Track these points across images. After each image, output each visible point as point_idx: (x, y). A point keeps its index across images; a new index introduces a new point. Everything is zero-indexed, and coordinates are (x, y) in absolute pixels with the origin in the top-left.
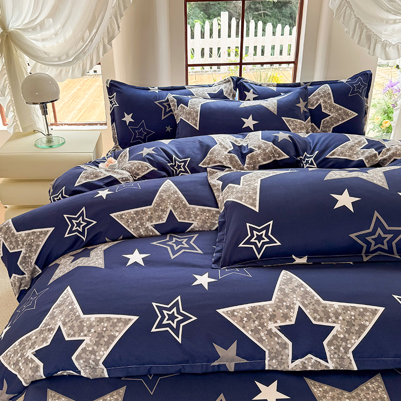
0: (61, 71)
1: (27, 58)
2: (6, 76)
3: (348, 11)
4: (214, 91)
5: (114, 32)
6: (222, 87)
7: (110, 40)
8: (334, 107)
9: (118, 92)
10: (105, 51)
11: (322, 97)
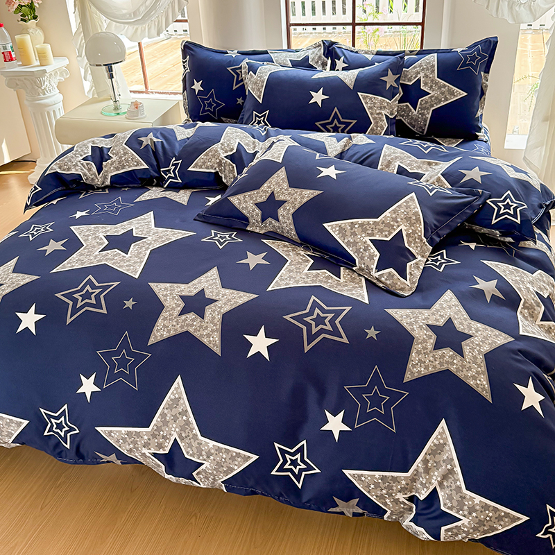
4: (298, 57)
6: (309, 53)
8: (436, 84)
9: (191, 56)
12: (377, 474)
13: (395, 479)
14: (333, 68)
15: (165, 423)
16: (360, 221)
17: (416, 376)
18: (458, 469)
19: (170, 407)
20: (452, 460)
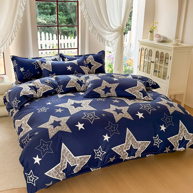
3: (95, 31)
4: (53, 58)
5: (13, 38)
6: (56, 57)
7: (12, 41)
9: (16, 60)
13: (177, 137)
17: (172, 113)
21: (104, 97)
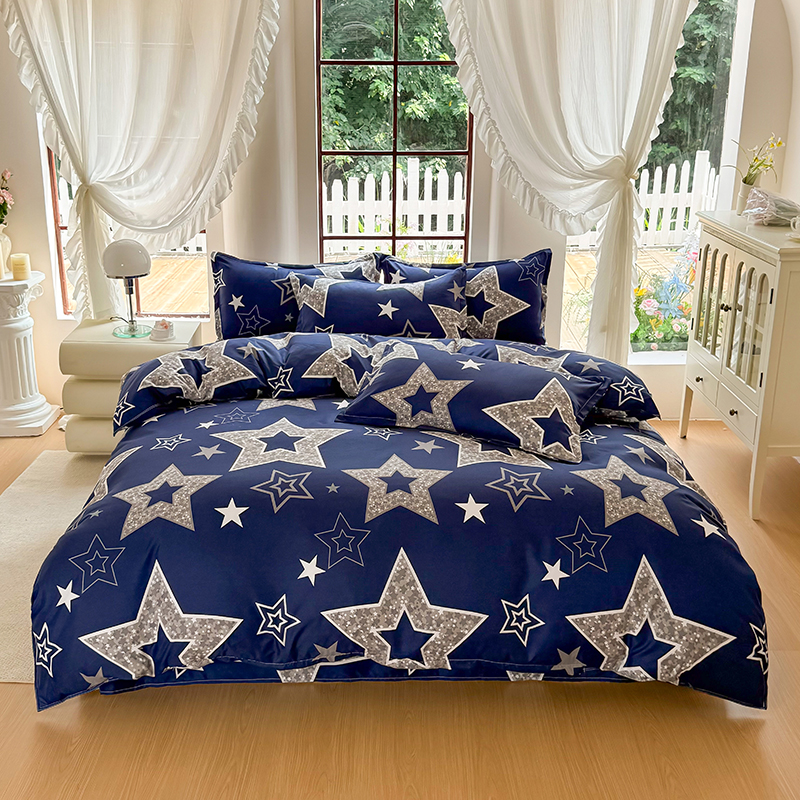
0: (154, 238)
1: (110, 220)
2: (80, 242)
4: (349, 270)
5: (224, 192)
6: (362, 264)
7: (219, 202)
8: (500, 296)
9: (225, 268)
10: (211, 215)
11: (485, 282)
12: (597, 615)
13: (612, 618)
14: (388, 280)
15: (394, 596)
16: (518, 403)
17: (615, 521)
18: (664, 597)
19: (397, 579)
20: (658, 589)
21: (408, 426)
